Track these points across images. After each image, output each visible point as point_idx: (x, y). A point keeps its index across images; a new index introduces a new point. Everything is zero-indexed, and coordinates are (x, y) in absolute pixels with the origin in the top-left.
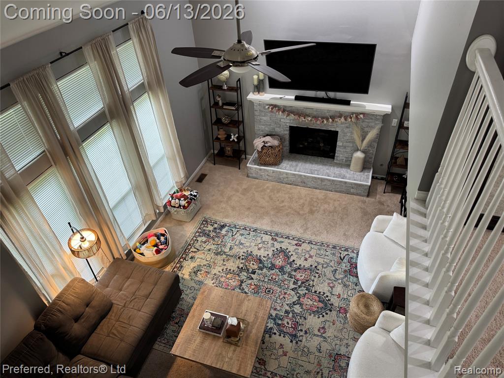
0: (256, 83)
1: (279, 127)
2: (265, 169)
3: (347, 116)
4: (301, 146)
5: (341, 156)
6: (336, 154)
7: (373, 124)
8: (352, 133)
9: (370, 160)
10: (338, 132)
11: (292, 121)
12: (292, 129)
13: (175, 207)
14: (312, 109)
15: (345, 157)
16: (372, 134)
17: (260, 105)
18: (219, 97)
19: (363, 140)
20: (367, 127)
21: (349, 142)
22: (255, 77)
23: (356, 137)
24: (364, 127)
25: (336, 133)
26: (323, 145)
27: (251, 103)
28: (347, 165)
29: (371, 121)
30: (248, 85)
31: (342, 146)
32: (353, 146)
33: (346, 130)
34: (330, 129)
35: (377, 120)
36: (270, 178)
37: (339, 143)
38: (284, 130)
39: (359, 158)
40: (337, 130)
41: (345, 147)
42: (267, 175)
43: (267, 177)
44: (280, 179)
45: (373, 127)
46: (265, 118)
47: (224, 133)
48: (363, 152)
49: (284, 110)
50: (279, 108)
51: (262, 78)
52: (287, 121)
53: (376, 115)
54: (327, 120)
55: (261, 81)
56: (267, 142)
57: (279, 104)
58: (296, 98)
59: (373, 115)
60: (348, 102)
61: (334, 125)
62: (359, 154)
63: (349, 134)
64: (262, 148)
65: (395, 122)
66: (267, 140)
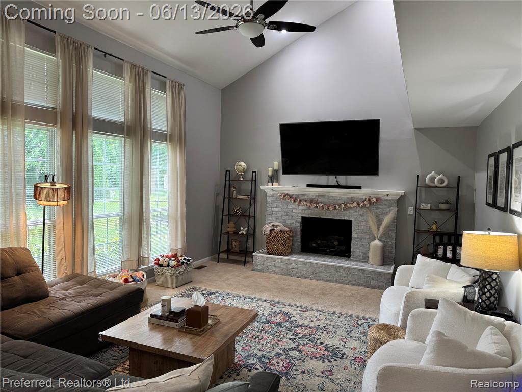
0: (270, 174)
1: (291, 219)
2: (272, 258)
3: (359, 203)
4: (314, 245)
5: (357, 250)
6: (352, 249)
7: (388, 210)
8: (367, 221)
9: (390, 255)
10: (351, 221)
11: (304, 211)
12: (304, 220)
13: (162, 266)
14: (324, 196)
15: (362, 252)
16: (387, 220)
17: (272, 195)
18: (235, 188)
19: (378, 228)
20: (382, 214)
21: (365, 233)
22: (270, 169)
23: (372, 223)
24: (379, 215)
25: (350, 222)
26: (335, 243)
27: (264, 191)
28: (365, 259)
29: (385, 207)
30: (262, 177)
31: (358, 238)
32: (369, 238)
33: (360, 219)
34: (343, 219)
35: (391, 205)
36: (277, 270)
37: (354, 235)
38: (296, 222)
39: (376, 246)
40: (351, 219)
41: (361, 239)
42: (274, 266)
43: (274, 269)
44: (288, 270)
45: (386, 214)
46: (277, 210)
47: (234, 225)
48: (380, 240)
49: (294, 198)
50: (291, 197)
51: (276, 168)
52: (299, 211)
53: (390, 200)
54: (340, 205)
55: (276, 172)
56: (277, 226)
57: (291, 193)
58: (308, 186)
59: (386, 200)
60: (360, 188)
61: (348, 212)
62: (377, 242)
63: (363, 224)
64: (271, 230)
65: (411, 210)
66: (277, 223)
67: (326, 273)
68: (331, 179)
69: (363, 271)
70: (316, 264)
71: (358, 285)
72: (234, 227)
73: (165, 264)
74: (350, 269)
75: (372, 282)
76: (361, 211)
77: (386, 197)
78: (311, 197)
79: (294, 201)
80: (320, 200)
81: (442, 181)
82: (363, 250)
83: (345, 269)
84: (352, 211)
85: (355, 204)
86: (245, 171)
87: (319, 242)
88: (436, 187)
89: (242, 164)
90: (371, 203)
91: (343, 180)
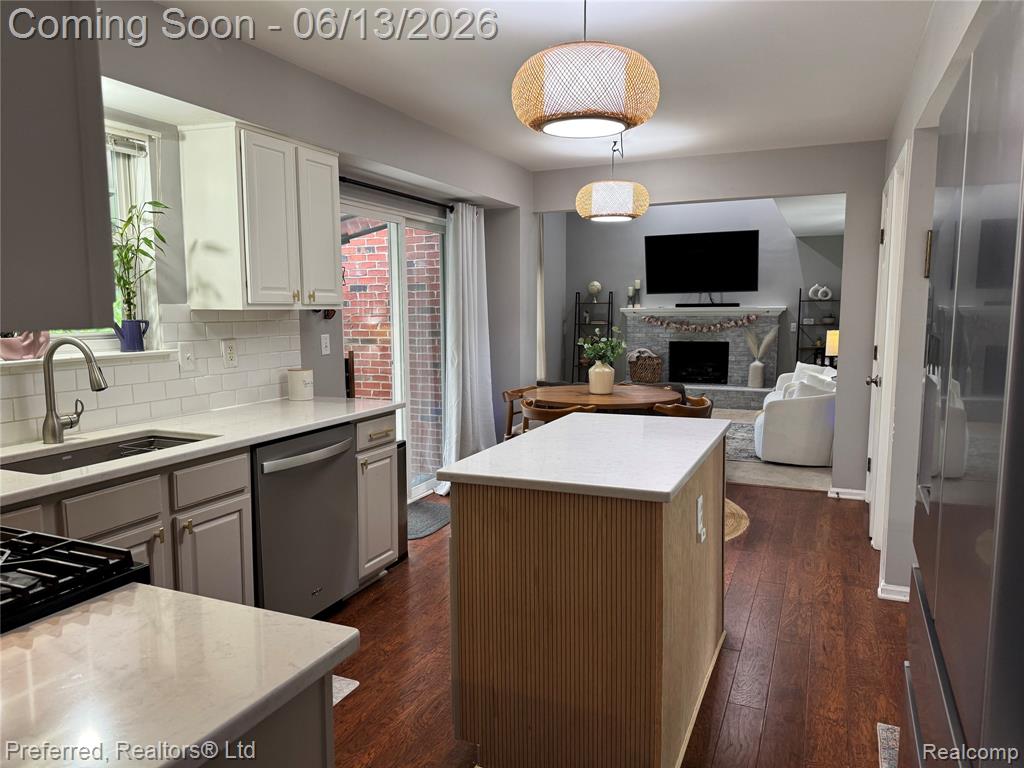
0: (631, 294)
1: (657, 345)
3: (737, 323)
4: (684, 374)
5: (735, 374)
6: (729, 374)
7: (766, 329)
8: (745, 342)
10: (728, 343)
11: (672, 335)
12: (673, 345)
14: (696, 316)
15: (740, 376)
16: (768, 338)
17: (634, 319)
18: (588, 312)
19: (759, 348)
20: (762, 333)
21: (743, 355)
22: (631, 288)
23: (751, 343)
24: (759, 333)
25: (726, 345)
26: (708, 371)
27: (623, 314)
28: (744, 383)
29: (766, 325)
30: (621, 298)
31: (735, 361)
32: (748, 360)
33: (738, 340)
34: (719, 341)
35: (772, 323)
37: (731, 358)
38: (663, 348)
39: (756, 367)
40: (728, 340)
41: (739, 362)
45: (767, 332)
46: (639, 335)
48: (760, 360)
49: (661, 321)
50: (657, 319)
51: (638, 287)
52: (667, 336)
53: (771, 317)
54: (715, 326)
55: (637, 292)
56: (643, 352)
57: (657, 315)
58: (677, 306)
59: (767, 317)
60: (737, 305)
61: (724, 333)
62: (757, 363)
63: (742, 344)
64: (637, 357)
65: (793, 326)
66: (643, 350)
68: (705, 297)
69: (743, 392)
71: (738, 408)
74: (728, 391)
75: (753, 404)
76: (739, 331)
77: (766, 314)
78: (681, 318)
79: (662, 324)
80: (691, 321)
81: (825, 294)
82: (741, 373)
83: (723, 392)
84: (728, 332)
85: (733, 323)
86: (599, 292)
87: (690, 370)
88: (820, 300)
89: (596, 283)
90: (751, 321)
91: (717, 297)
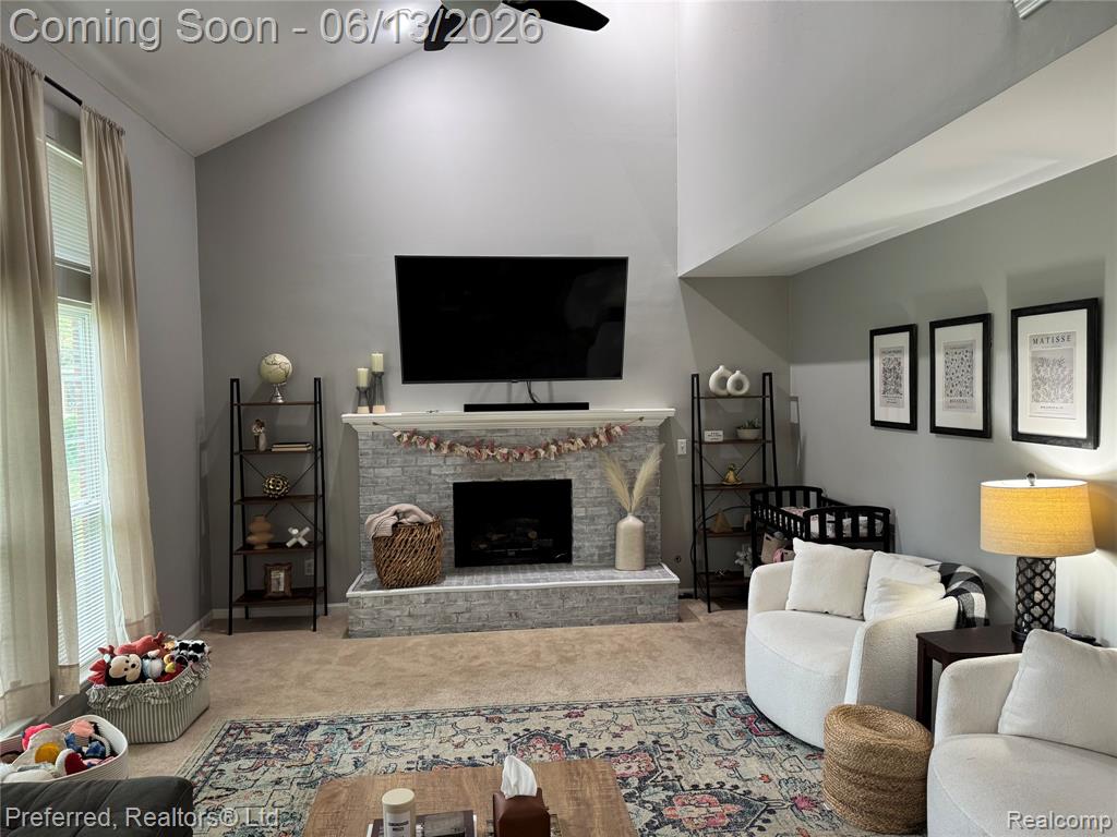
0: (364, 382)
1: (428, 492)
2: (401, 596)
3: (588, 442)
4: (483, 546)
5: (587, 544)
6: (575, 544)
7: (642, 451)
8: (603, 478)
9: (653, 544)
10: (570, 481)
11: (459, 470)
12: (461, 491)
13: (122, 681)
14: (506, 430)
15: (597, 547)
16: (647, 470)
17: (374, 436)
18: (261, 425)
19: (631, 489)
20: (631, 460)
21: (600, 504)
22: (363, 372)
23: (616, 481)
24: (626, 461)
25: (567, 484)
26: (530, 535)
27: (349, 429)
28: (608, 560)
29: (637, 444)
30: (339, 395)
31: (586, 517)
32: (610, 514)
33: (590, 474)
34: (552, 477)
35: (648, 439)
36: (419, 623)
37: (577, 511)
38: (440, 498)
39: (632, 530)
40: (569, 478)
41: (592, 519)
42: (410, 615)
43: (409, 622)
44: (447, 619)
45: (641, 459)
46: (388, 472)
47: (267, 526)
48: (636, 515)
49: (437, 440)
50: (427, 437)
51: (378, 368)
52: (450, 470)
53: (646, 428)
54: (546, 448)
55: (377, 379)
56: (406, 514)
57: (424, 428)
58: (468, 408)
59: (638, 429)
60: (585, 406)
61: (561, 463)
62: (631, 522)
63: (596, 484)
64: (395, 526)
65: (682, 445)
66: (405, 507)
67: (540, 609)
68: (518, 391)
69: (621, 587)
70: (517, 591)
71: (615, 621)
72: (270, 532)
73: (132, 674)
74: (592, 588)
75: (641, 610)
76: (590, 457)
77: (639, 424)
78: (474, 433)
79: (438, 446)
80: (498, 440)
81: (738, 384)
82: (598, 541)
83: (580, 590)
84: (570, 459)
85: (580, 442)
86: (288, 378)
87: (495, 537)
88: (729, 396)
89: (280, 359)
90: (610, 438)
91: (542, 390)
